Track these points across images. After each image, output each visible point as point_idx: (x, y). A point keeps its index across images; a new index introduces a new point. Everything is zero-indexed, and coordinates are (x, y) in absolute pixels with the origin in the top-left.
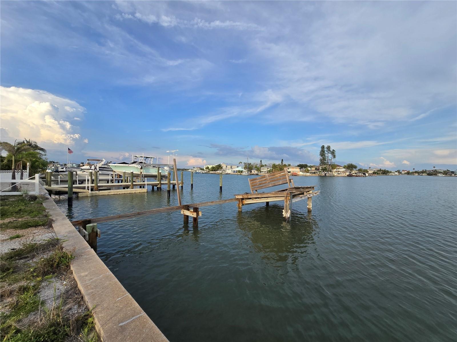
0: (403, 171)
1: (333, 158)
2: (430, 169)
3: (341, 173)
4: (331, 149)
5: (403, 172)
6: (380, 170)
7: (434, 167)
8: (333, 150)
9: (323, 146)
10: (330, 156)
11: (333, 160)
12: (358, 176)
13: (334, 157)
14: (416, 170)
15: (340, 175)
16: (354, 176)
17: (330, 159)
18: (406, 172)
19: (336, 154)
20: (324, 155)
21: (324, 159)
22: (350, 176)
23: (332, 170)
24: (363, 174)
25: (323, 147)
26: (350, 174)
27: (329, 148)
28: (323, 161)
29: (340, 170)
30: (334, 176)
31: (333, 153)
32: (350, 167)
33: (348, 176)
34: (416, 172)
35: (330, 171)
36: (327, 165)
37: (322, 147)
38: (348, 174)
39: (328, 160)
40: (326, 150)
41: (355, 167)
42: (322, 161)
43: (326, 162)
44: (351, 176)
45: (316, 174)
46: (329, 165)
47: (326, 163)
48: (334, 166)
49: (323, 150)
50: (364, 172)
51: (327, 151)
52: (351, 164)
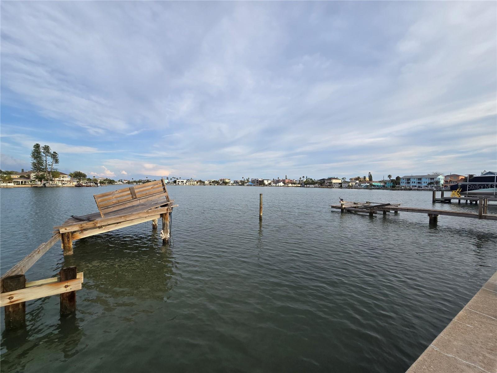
0: (124, 180)
1: (54, 162)
2: (145, 179)
3: (66, 182)
4: (52, 151)
5: (125, 182)
6: (107, 180)
7: (147, 178)
8: (55, 152)
9: (38, 144)
10: (50, 160)
11: (55, 166)
12: (89, 186)
13: (57, 161)
14: (134, 180)
15: (65, 186)
16: (84, 186)
17: (50, 164)
18: (127, 181)
19: (59, 157)
20: (40, 158)
21: (40, 163)
22: (79, 186)
23: (53, 179)
24: (94, 184)
25: (37, 146)
26: (79, 184)
27: (47, 148)
28: (38, 166)
29: (64, 179)
30: (57, 187)
31: (54, 156)
32: (78, 176)
33: (76, 186)
34: (135, 182)
35: (51, 180)
36: (46, 171)
37: (35, 146)
38: (75, 183)
39: (46, 165)
40: (43, 151)
41: (84, 176)
42: (35, 165)
43: (43, 167)
44: (81, 186)
45: (25, 184)
46: (49, 172)
47: (43, 169)
48: (55, 174)
49: (37, 150)
50: (95, 181)
51: (44, 153)
52: (79, 172)
